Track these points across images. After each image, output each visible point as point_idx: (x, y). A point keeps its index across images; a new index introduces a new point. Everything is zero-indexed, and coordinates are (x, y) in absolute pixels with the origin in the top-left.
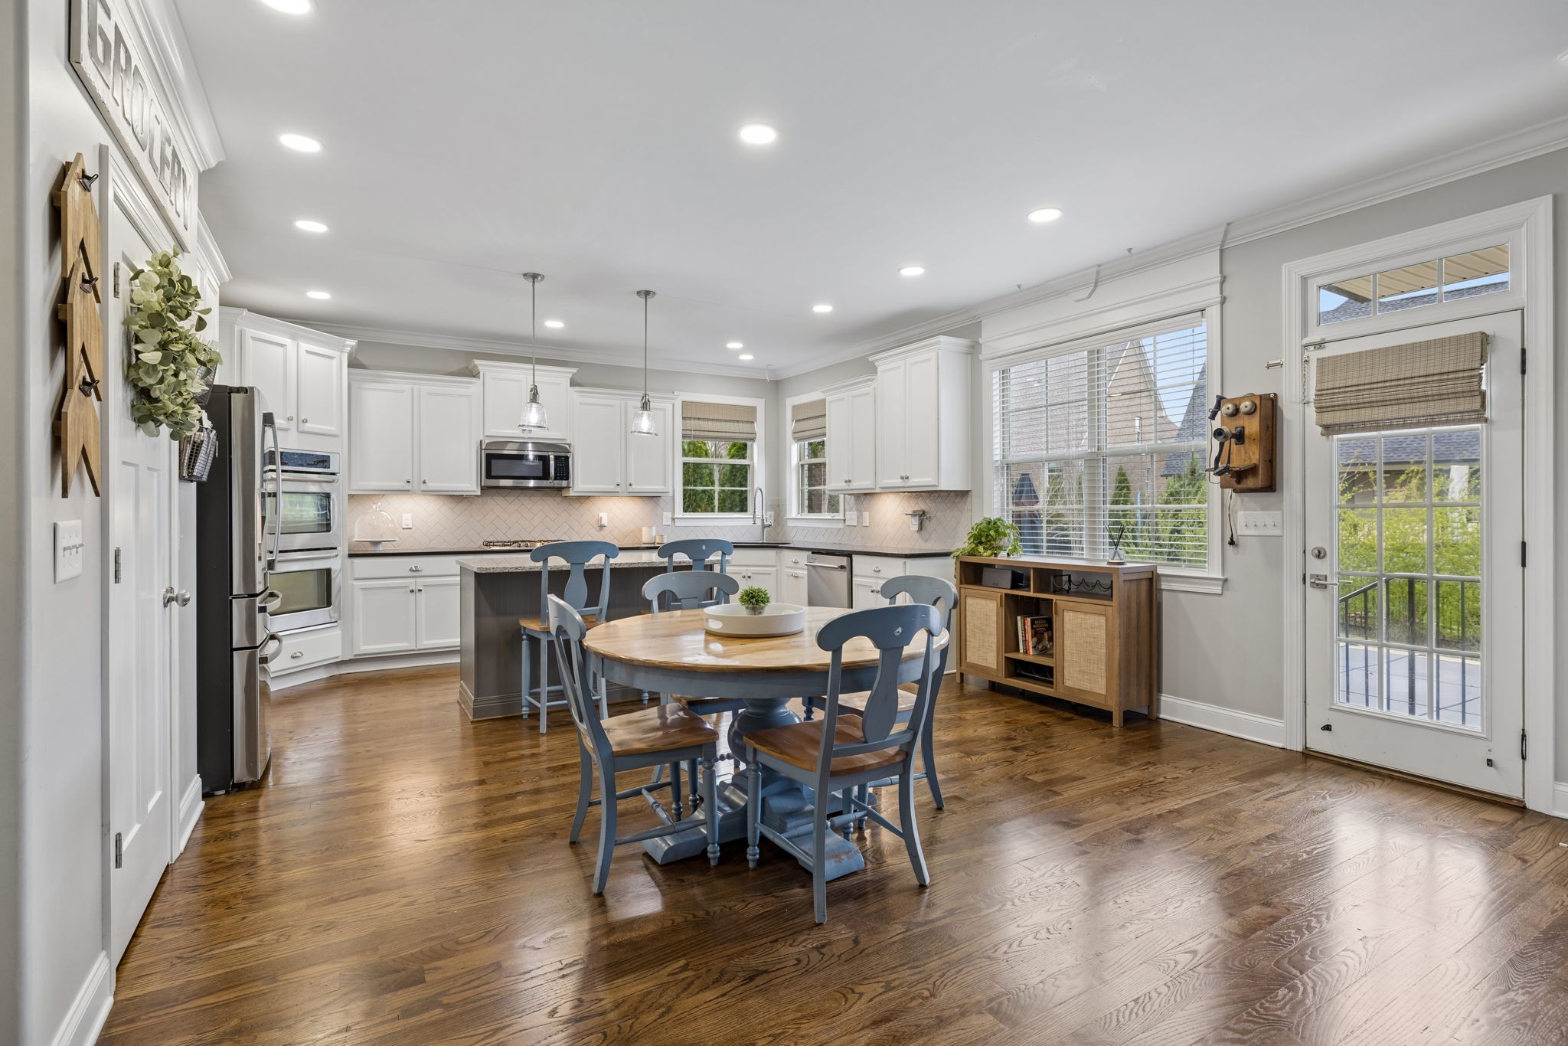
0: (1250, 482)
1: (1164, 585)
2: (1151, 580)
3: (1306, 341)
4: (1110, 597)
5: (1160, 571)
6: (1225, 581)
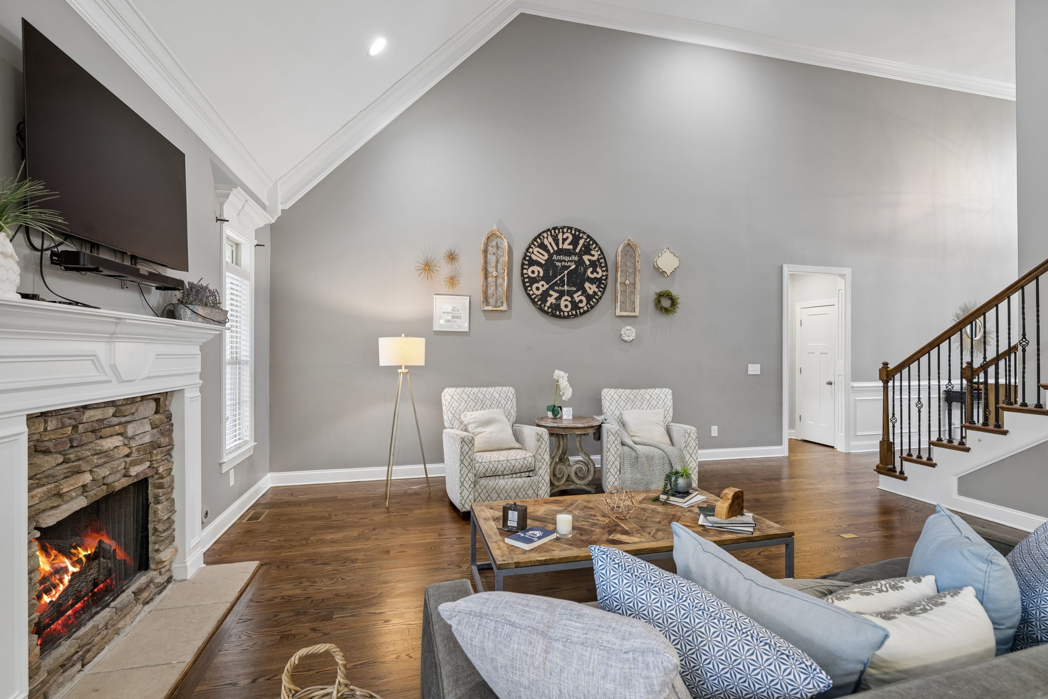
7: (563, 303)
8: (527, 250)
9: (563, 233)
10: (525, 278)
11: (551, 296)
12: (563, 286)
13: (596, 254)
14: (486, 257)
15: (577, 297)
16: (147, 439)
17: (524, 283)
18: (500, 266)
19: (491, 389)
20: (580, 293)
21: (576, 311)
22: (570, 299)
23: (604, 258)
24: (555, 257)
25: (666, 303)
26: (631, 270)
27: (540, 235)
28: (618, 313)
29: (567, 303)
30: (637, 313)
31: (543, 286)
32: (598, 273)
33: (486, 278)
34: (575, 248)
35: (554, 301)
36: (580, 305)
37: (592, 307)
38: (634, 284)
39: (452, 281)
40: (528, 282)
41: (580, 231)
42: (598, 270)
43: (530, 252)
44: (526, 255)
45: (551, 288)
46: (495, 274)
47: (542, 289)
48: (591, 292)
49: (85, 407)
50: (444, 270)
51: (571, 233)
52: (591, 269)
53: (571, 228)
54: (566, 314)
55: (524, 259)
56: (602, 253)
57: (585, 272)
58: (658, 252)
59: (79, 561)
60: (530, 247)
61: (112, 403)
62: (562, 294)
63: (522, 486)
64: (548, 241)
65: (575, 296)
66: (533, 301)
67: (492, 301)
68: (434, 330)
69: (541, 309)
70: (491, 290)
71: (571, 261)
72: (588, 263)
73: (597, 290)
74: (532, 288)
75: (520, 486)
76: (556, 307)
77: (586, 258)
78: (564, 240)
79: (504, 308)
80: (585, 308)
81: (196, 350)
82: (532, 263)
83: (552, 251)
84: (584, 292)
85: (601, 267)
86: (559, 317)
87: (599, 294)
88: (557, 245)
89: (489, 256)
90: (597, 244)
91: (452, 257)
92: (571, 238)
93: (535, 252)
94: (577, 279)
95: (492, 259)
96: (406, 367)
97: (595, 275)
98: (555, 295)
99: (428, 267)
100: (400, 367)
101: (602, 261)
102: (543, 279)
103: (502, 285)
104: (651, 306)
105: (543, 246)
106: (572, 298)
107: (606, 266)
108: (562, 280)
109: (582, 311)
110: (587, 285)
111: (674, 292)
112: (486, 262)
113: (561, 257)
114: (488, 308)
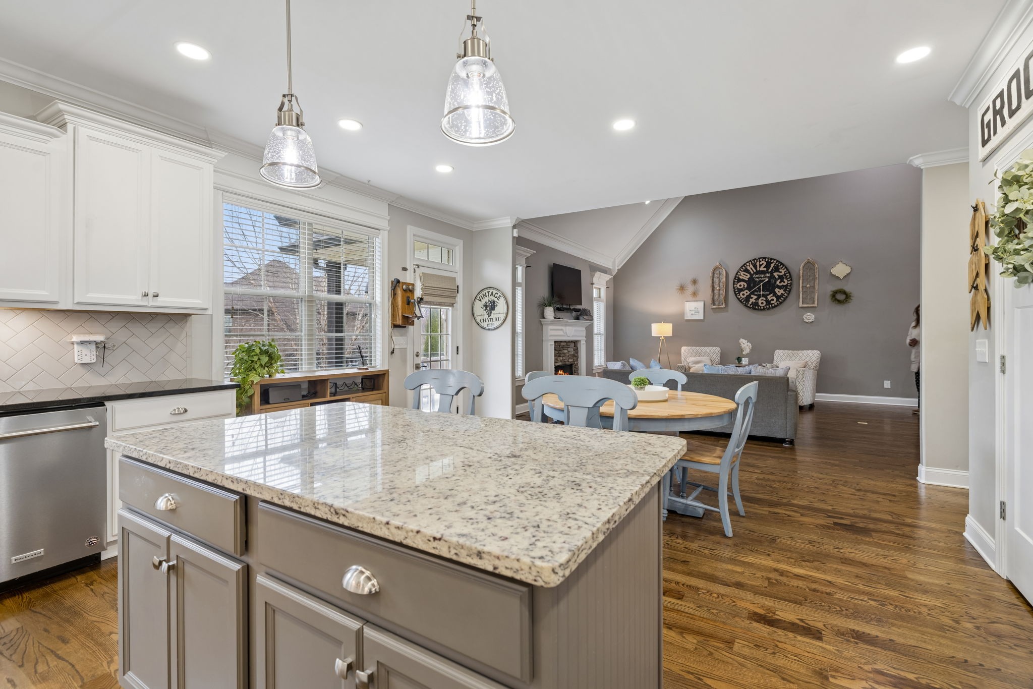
3: (414, 263)
7: (760, 302)
8: (737, 274)
9: (760, 261)
10: (735, 289)
11: (752, 298)
12: (760, 292)
13: (783, 271)
14: (713, 280)
15: (770, 298)
17: (735, 292)
18: (721, 284)
19: (706, 348)
20: (772, 295)
21: (769, 306)
22: (764, 299)
23: (789, 273)
24: (754, 276)
25: (841, 297)
26: (811, 278)
27: (745, 264)
28: (801, 305)
29: (763, 301)
30: (816, 305)
31: (746, 293)
32: (784, 282)
33: (713, 291)
34: (768, 270)
35: (754, 301)
36: (772, 302)
37: (781, 303)
38: (814, 287)
39: (695, 294)
40: (738, 291)
41: (771, 259)
42: (785, 280)
44: (736, 277)
45: (753, 293)
46: (718, 288)
47: (746, 295)
48: (779, 294)
49: (561, 342)
50: (690, 289)
51: (765, 261)
52: (779, 280)
53: (765, 258)
54: (762, 308)
55: (735, 279)
56: (787, 269)
57: (775, 282)
58: (834, 264)
60: (738, 272)
61: (565, 341)
62: (759, 296)
64: (750, 267)
65: (768, 297)
66: (741, 301)
67: (717, 303)
68: (685, 319)
69: (746, 306)
70: (716, 297)
71: (765, 277)
72: (777, 277)
73: (784, 292)
74: (740, 294)
76: (756, 304)
77: (776, 274)
78: (760, 266)
79: (723, 306)
80: (776, 304)
81: (584, 329)
82: (740, 280)
83: (752, 273)
84: (775, 294)
85: (787, 279)
86: (758, 309)
87: (785, 294)
88: (756, 269)
89: (715, 279)
90: (783, 265)
91: (695, 282)
92: (765, 263)
93: (742, 274)
94: (770, 287)
95: (716, 280)
96: (664, 337)
97: (782, 283)
98: (755, 297)
99: (682, 288)
100: (661, 337)
101: (788, 274)
102: (746, 289)
103: (722, 294)
104: (828, 299)
105: (746, 271)
106: (767, 298)
107: (791, 277)
108: (759, 288)
109: (773, 305)
110: (777, 290)
111: (847, 289)
112: (713, 282)
113: (759, 276)
114: (715, 307)
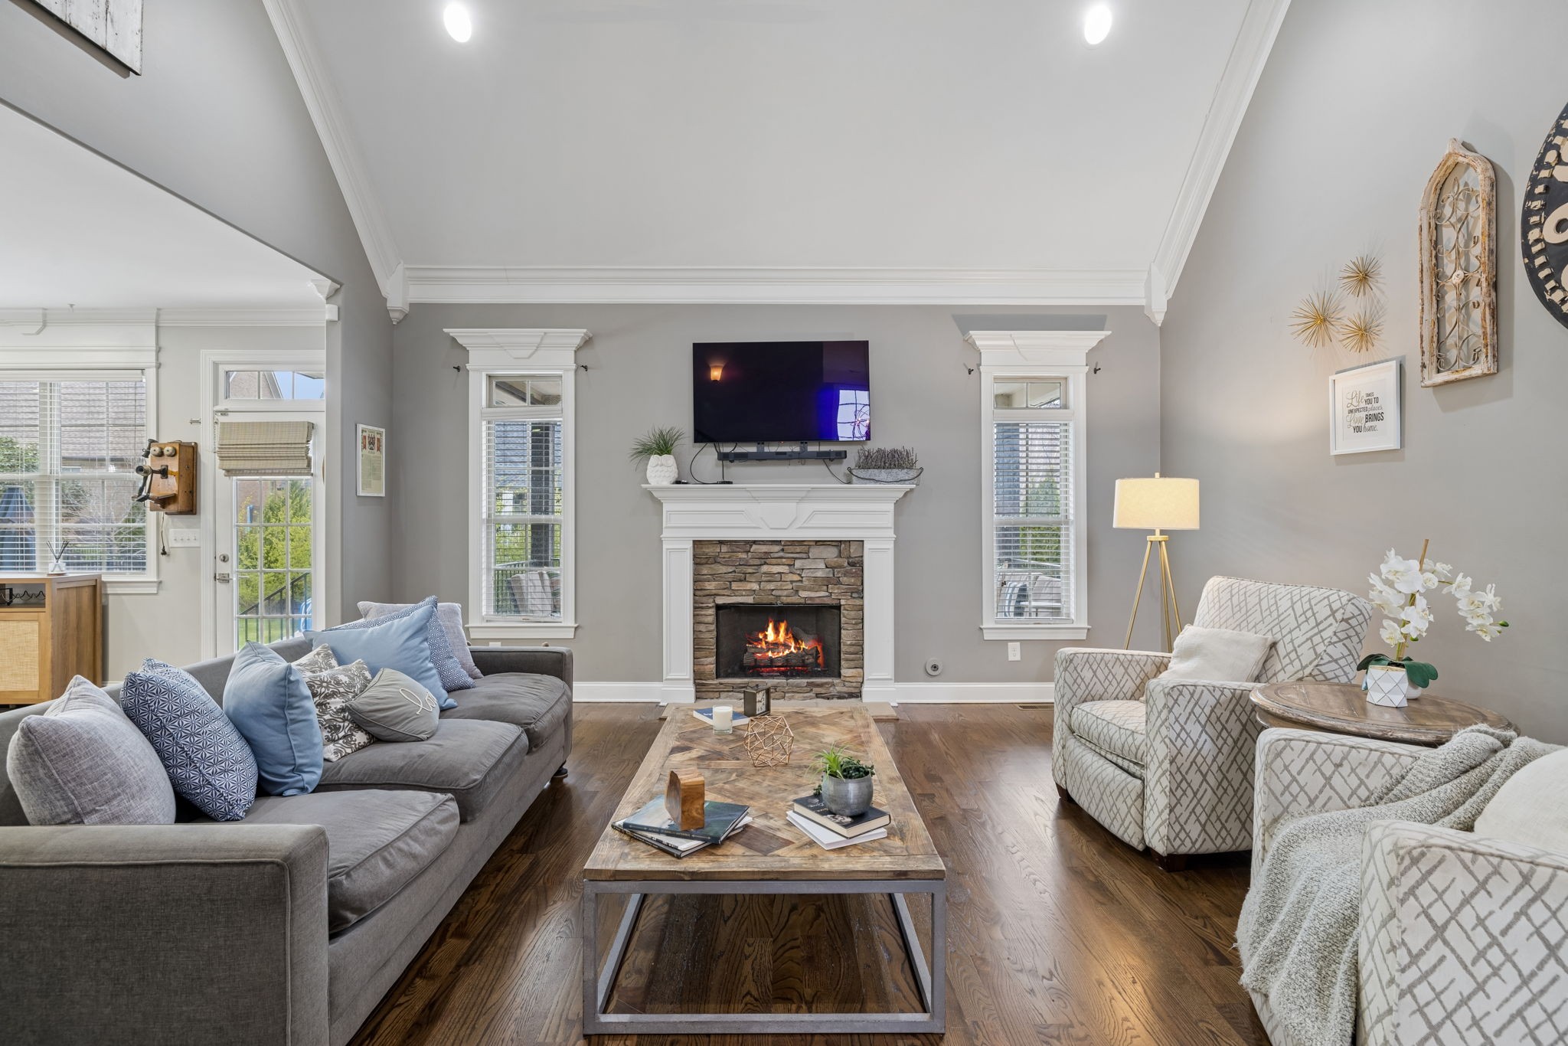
0: (172, 508)
1: (110, 591)
2: (95, 587)
3: (217, 408)
4: (43, 605)
5: (104, 579)
6: (160, 582)
10: (1534, 257)
14: (1433, 239)
16: (819, 574)
17: (1535, 272)
18: (1471, 250)
39: (1364, 333)
40: (1546, 266)
43: (1549, 166)
44: (1536, 178)
46: (1459, 276)
55: (1533, 192)
59: (799, 649)
63: (1108, 785)
67: (1454, 355)
68: (1333, 452)
74: (1558, 281)
75: (1106, 781)
79: (1485, 366)
81: (891, 507)
91: (1363, 276)
95: (1451, 237)
96: (1163, 532)
99: (1320, 318)
100: (1152, 532)
103: (1478, 304)
112: (1435, 254)
114: (1445, 377)
